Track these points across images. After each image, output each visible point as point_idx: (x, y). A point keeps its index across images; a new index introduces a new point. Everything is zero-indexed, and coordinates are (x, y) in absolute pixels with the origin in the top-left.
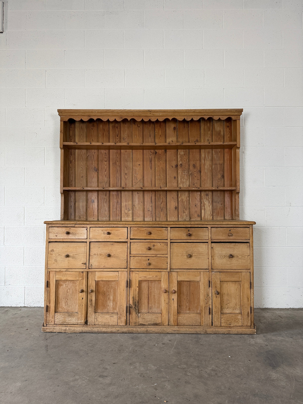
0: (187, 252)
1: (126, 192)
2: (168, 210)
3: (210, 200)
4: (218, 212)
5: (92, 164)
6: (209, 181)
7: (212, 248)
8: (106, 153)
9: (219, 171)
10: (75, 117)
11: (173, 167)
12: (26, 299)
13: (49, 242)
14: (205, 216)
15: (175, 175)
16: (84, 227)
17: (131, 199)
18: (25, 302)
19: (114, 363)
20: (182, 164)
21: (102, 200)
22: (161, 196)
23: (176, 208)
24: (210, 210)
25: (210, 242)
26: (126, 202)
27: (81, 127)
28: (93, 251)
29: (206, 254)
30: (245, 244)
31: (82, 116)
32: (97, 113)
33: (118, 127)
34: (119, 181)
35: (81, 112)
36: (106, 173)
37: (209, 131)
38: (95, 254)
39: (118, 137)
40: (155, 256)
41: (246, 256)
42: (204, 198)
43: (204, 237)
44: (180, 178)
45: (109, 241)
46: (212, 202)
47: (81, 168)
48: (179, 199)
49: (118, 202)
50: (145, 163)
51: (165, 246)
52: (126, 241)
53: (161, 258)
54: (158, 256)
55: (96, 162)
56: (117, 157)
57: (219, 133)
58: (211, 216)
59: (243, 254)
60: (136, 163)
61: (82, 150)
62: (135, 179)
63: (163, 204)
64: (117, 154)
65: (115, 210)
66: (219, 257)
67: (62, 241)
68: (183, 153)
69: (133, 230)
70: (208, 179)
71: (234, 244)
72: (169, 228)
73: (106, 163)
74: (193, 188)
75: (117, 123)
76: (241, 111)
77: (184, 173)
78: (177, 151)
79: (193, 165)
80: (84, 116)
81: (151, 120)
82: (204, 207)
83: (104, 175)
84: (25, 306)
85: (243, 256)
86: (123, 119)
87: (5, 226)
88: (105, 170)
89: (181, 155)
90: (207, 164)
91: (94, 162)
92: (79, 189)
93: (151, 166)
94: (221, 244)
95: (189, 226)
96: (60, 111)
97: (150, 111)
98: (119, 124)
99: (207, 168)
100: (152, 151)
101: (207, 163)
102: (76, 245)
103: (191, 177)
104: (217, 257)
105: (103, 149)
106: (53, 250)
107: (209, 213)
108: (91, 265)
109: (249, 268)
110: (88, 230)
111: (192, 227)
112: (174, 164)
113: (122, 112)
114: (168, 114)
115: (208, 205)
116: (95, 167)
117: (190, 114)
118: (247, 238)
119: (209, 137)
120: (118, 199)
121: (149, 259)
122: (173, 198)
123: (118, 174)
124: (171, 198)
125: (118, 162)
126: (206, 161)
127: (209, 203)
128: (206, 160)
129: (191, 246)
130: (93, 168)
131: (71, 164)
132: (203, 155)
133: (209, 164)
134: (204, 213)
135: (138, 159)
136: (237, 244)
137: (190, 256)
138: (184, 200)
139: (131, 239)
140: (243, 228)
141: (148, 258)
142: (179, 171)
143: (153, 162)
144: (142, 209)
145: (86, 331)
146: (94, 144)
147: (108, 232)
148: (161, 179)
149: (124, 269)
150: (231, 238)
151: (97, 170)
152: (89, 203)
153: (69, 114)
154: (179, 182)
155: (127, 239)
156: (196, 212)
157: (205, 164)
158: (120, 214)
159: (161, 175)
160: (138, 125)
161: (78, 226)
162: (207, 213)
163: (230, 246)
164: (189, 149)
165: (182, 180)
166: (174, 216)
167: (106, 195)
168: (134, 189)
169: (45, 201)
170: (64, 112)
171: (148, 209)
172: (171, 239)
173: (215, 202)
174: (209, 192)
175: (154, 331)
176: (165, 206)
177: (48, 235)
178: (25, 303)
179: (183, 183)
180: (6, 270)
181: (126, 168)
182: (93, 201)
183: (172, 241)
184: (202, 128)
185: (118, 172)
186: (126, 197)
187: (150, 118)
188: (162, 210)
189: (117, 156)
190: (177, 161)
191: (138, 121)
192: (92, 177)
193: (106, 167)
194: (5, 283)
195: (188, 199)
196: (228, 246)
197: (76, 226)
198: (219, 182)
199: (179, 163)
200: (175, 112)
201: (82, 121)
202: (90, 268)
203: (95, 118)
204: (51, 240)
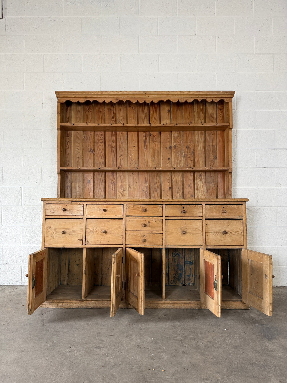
0: (181, 229)
1: (121, 173)
2: (162, 190)
3: (203, 180)
4: (211, 192)
5: (88, 145)
6: (202, 162)
7: (206, 224)
8: (102, 134)
9: (212, 152)
10: (72, 98)
11: (167, 148)
12: (22, 278)
13: (46, 219)
14: (198, 196)
15: (169, 156)
16: (81, 204)
17: (126, 180)
18: (22, 280)
19: (110, 336)
20: (176, 146)
21: (97, 181)
22: (156, 176)
23: (170, 188)
24: (203, 190)
25: (204, 219)
26: (121, 183)
27: (78, 110)
28: (89, 228)
29: (200, 231)
30: (239, 220)
31: (79, 97)
32: (93, 94)
33: (113, 109)
34: (115, 162)
35: (78, 93)
36: (101, 154)
37: (202, 113)
38: (91, 231)
39: (113, 119)
40: (151, 233)
41: (239, 233)
42: (197, 179)
43: (198, 213)
44: (174, 160)
45: (105, 218)
46: (206, 182)
47: (78, 149)
48: (173, 180)
49: (113, 182)
50: (140, 144)
51: (160, 223)
52: (122, 218)
53: (156, 234)
54: (153, 232)
55: (92, 144)
56: (113, 139)
57: (212, 115)
58: (204, 196)
59: (237, 231)
60: (131, 144)
61: (78, 132)
62: (130, 159)
63: (157, 184)
64: (113, 136)
65: (110, 190)
66: (213, 233)
67: (59, 218)
68: (177, 135)
69: (129, 207)
70: (202, 161)
71: (228, 220)
72: (164, 206)
73: (101, 144)
74: (187, 169)
75: (113, 106)
76: (233, 93)
77: (177, 155)
78: (171, 133)
79: (187, 147)
80: (81, 97)
81: (146, 102)
82: (198, 187)
83: (100, 156)
84: (21, 285)
85: (237, 232)
86: (119, 100)
87: (3, 207)
88: (101, 151)
89: (175, 137)
90: (200, 146)
91: (90, 143)
92: (76, 169)
93: (145, 147)
94: (215, 220)
95: (184, 203)
96: (57, 93)
97: (145, 93)
98: (114, 106)
99: (200, 149)
100: (147, 133)
102: (72, 222)
103: (185, 158)
104: (211, 233)
105: (99, 131)
106: (49, 227)
107: (202, 193)
108: (88, 241)
109: (243, 244)
110: (85, 207)
111: (187, 204)
112: (168, 145)
113: (118, 94)
114: (163, 95)
115: (201, 186)
116: (91, 149)
117: (185, 96)
118: (240, 215)
119: (202, 119)
120: (114, 179)
121: (144, 236)
122: (167, 178)
123: (114, 155)
124: (165, 177)
125: (113, 143)
126: (199, 143)
127: (202, 183)
128: (199, 141)
129: (185, 223)
130: (89, 149)
131: (68, 145)
132: (196, 137)
133: (202, 145)
134: (197, 194)
135: (133, 141)
136: (230, 220)
137: (185, 233)
138: (178, 181)
139: (126, 216)
140: (236, 205)
141: (143, 234)
142: (173, 153)
143: (147, 144)
144: (137, 189)
145: (82, 307)
146: (90, 124)
147: (104, 209)
148: (155, 160)
149: (119, 245)
150: (225, 214)
151: (93, 151)
152: (85, 183)
153: (66, 96)
154: (173, 163)
155: (123, 215)
156: (189, 192)
157: (198, 145)
158: (115, 194)
159: (155, 156)
160: (133, 108)
161: (74, 203)
162: (201, 193)
163: (224, 223)
164: (183, 131)
165: (176, 161)
166: (168, 196)
167: (102, 176)
168: (129, 169)
169: (42, 182)
170: (61, 94)
171: (143, 190)
172: (165, 216)
173: (208, 183)
174: (202, 173)
175: (149, 307)
176: (159, 187)
177: (45, 212)
178: (22, 282)
179: (177, 164)
180: (3, 249)
181: (122, 149)
182: (89, 181)
183: (167, 218)
184: (195, 111)
185: (113, 153)
186: (121, 177)
187: (145, 99)
188: (156, 190)
189: (113, 137)
190: (171, 142)
191: (133, 102)
192: (89, 158)
193: (102, 148)
194: (2, 262)
195: (182, 179)
196: (222, 223)
197: (73, 203)
198: (212, 163)
199: (173, 144)
200: (169, 93)
201: (78, 103)
202: (86, 244)
203: (91, 100)
204: (48, 217)
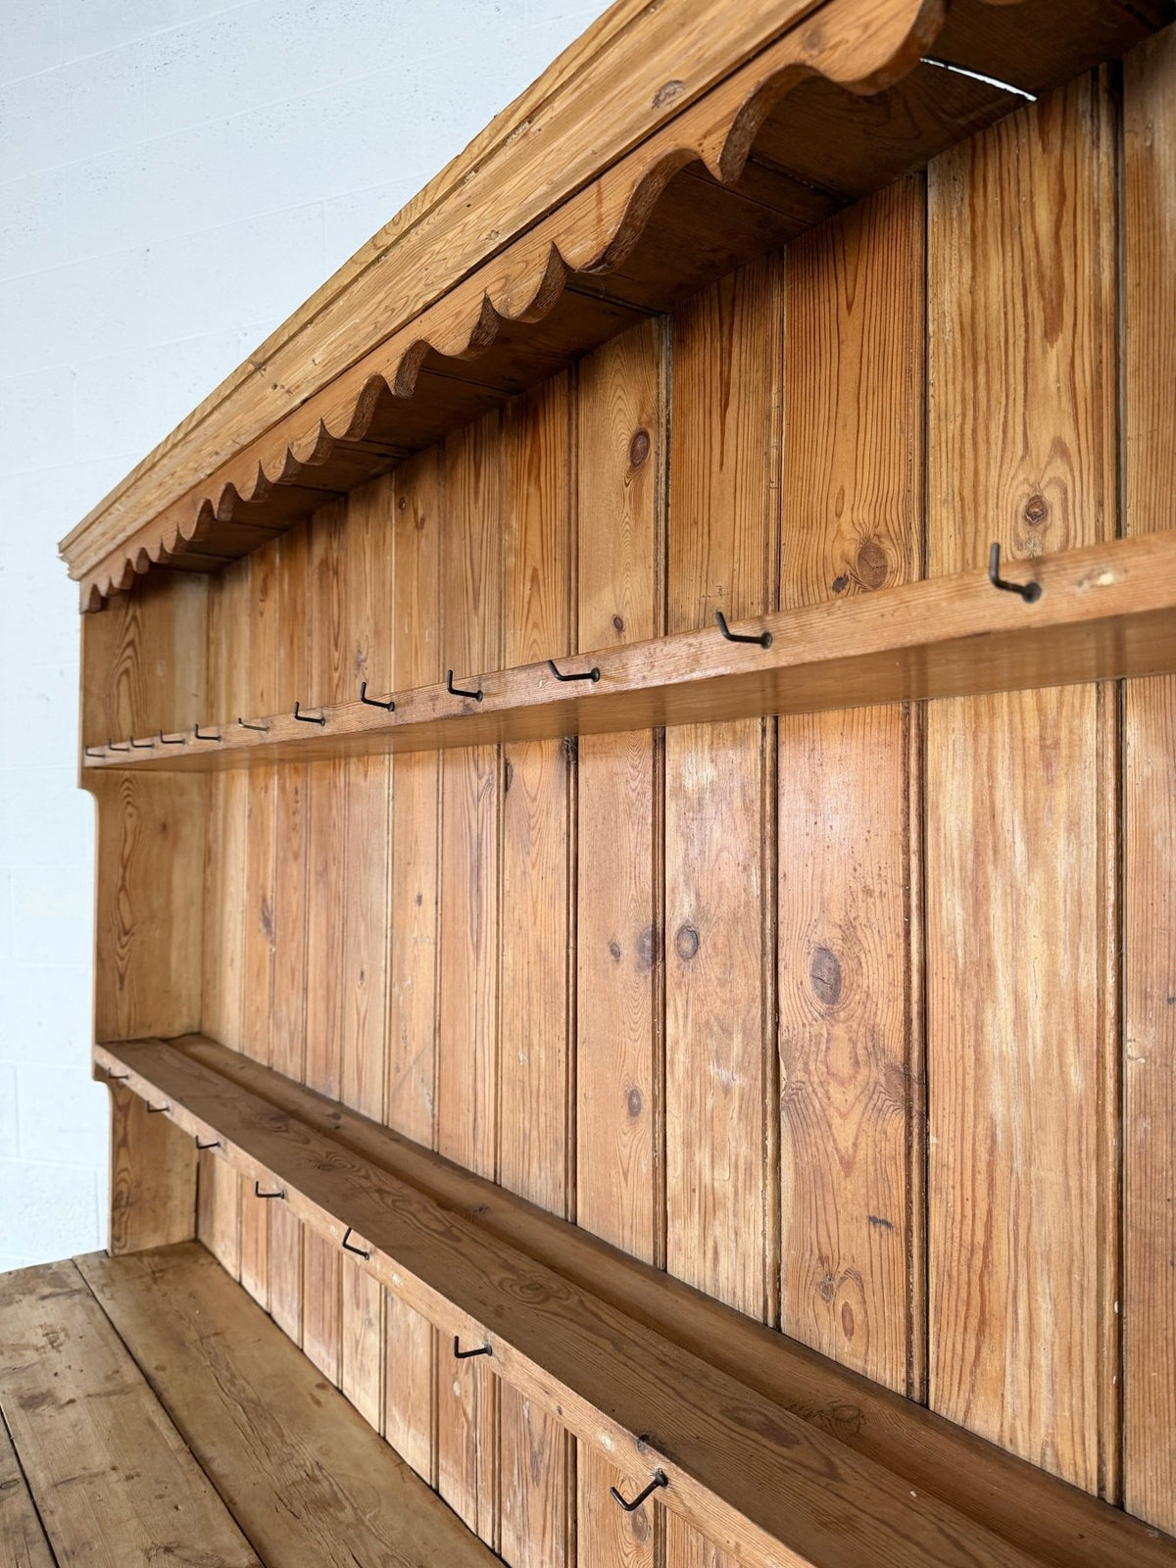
5: (258, 874)
8: (299, 786)
11: (618, 955)
15: (642, 1062)
20: (696, 934)
33: (337, 561)
34: (338, 1034)
36: (293, 948)
39: (337, 648)
44: (682, 1131)
56: (335, 826)
62: (398, 1028)
68: (706, 774)
73: (295, 869)
77: (714, 1071)
78: (660, 743)
83: (289, 964)
88: (293, 922)
89: (687, 806)
93: (474, 914)
99: (1010, 1049)
100: (492, 758)
101: (1015, 960)
103: (796, 1151)
116: (264, 900)
123: (334, 964)
125: (334, 859)
128: (996, 893)
130: (260, 901)
133: (1052, 975)
142: (670, 1024)
151: (269, 921)
154: (674, 1175)
159: (535, 1037)
165: (702, 1159)
179: (711, 1204)
185: (332, 946)
189: (335, 811)
190: (658, 880)
193: (296, 897)
199: (673, 906)
